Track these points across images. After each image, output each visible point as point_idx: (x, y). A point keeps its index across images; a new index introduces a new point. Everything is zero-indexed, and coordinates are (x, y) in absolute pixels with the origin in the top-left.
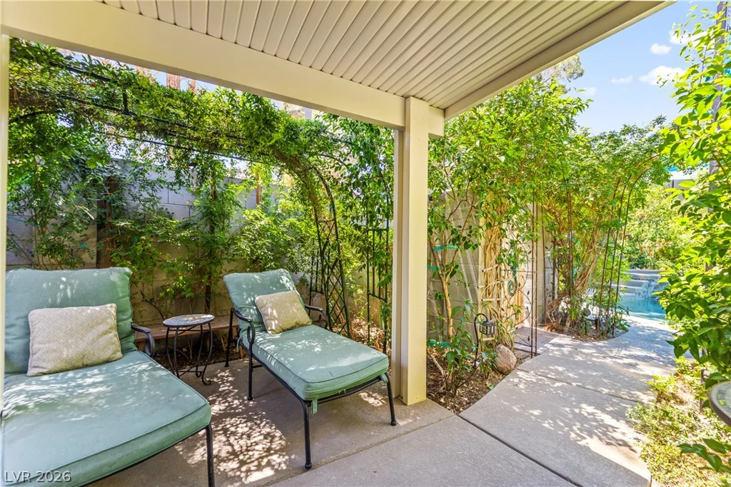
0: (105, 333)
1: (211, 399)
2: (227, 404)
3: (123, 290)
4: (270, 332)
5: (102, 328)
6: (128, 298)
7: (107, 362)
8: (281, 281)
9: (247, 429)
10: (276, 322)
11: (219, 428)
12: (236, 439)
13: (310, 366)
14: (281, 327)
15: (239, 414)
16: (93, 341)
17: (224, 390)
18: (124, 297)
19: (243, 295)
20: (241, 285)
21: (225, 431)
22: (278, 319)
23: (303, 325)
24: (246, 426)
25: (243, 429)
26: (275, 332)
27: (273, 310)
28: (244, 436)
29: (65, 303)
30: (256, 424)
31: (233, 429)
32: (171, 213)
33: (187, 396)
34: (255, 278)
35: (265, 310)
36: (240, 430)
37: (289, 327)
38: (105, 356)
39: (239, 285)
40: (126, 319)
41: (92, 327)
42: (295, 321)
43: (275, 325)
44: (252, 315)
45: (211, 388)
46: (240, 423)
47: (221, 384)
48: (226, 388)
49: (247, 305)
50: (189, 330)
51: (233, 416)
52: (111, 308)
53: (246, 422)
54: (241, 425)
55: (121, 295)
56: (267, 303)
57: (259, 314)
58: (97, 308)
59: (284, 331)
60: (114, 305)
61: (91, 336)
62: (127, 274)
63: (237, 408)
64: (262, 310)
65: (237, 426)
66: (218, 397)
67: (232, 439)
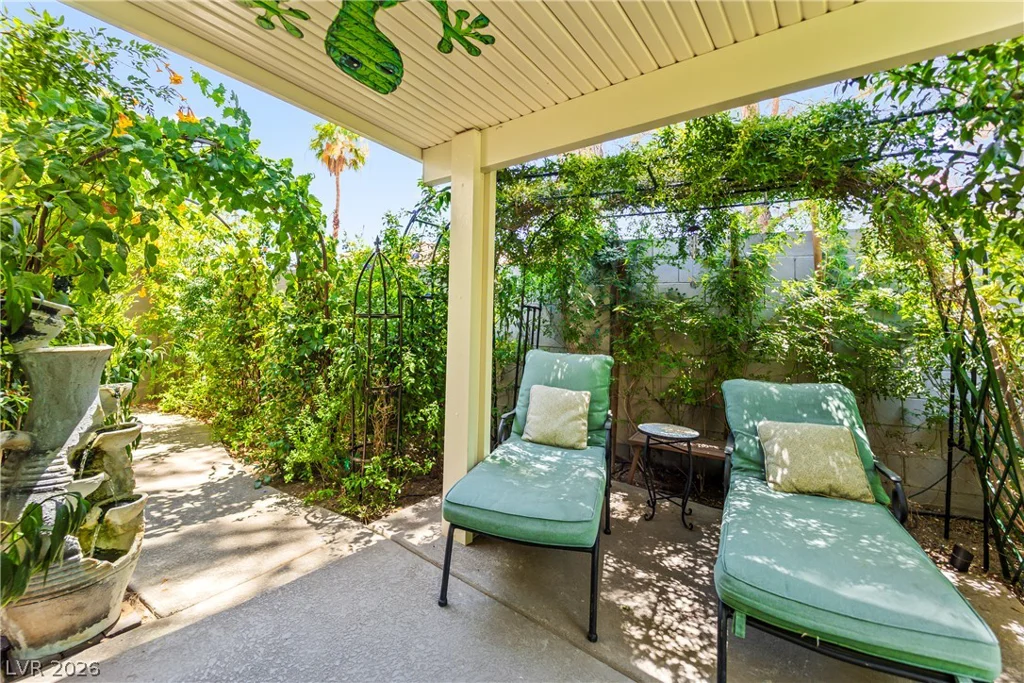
0: (576, 418)
1: (679, 547)
2: (692, 565)
3: (603, 380)
4: (771, 485)
5: (574, 413)
6: (607, 388)
7: (572, 448)
8: (824, 406)
9: (689, 609)
10: (786, 471)
11: (659, 584)
12: (664, 609)
13: (759, 555)
14: (792, 484)
15: (696, 585)
16: (564, 424)
17: (704, 547)
18: (602, 387)
19: (742, 415)
20: (742, 397)
21: (663, 591)
22: (789, 468)
23: (846, 497)
24: (690, 606)
25: (684, 605)
26: (778, 487)
27: (782, 449)
28: (676, 615)
29: (555, 384)
30: (705, 612)
31: (672, 596)
32: (681, 293)
33: (581, 504)
34: (770, 393)
35: (768, 446)
36: (679, 604)
37: (812, 488)
38: (572, 441)
39: (739, 398)
40: (601, 411)
41: (566, 410)
42: (827, 482)
43: (782, 475)
44: (751, 449)
45: (690, 534)
46: (686, 596)
47: (705, 537)
48: (708, 545)
49: (746, 430)
50: (667, 444)
51: (685, 581)
52: (586, 396)
53: (695, 600)
54: (684, 599)
55: (599, 384)
56: (774, 435)
57: (761, 451)
58: (574, 393)
59: (800, 492)
60: (589, 393)
61: (564, 418)
62: (608, 363)
63: (700, 576)
64: (766, 444)
65: (679, 597)
66: (689, 549)
67: (661, 606)
